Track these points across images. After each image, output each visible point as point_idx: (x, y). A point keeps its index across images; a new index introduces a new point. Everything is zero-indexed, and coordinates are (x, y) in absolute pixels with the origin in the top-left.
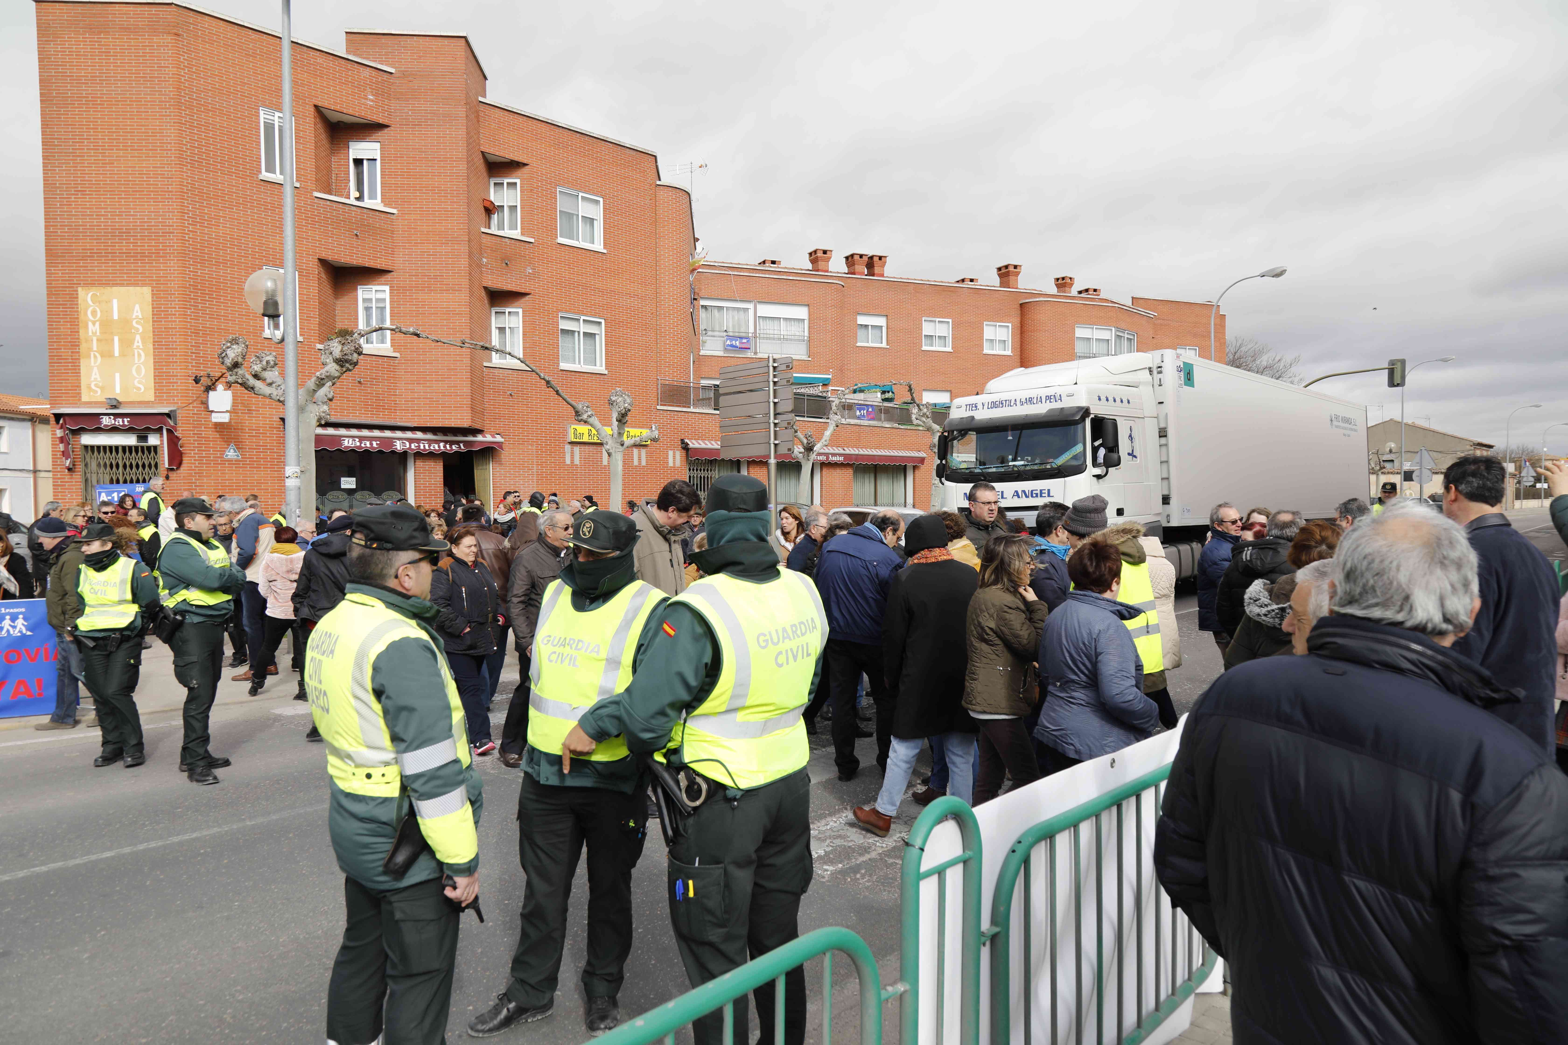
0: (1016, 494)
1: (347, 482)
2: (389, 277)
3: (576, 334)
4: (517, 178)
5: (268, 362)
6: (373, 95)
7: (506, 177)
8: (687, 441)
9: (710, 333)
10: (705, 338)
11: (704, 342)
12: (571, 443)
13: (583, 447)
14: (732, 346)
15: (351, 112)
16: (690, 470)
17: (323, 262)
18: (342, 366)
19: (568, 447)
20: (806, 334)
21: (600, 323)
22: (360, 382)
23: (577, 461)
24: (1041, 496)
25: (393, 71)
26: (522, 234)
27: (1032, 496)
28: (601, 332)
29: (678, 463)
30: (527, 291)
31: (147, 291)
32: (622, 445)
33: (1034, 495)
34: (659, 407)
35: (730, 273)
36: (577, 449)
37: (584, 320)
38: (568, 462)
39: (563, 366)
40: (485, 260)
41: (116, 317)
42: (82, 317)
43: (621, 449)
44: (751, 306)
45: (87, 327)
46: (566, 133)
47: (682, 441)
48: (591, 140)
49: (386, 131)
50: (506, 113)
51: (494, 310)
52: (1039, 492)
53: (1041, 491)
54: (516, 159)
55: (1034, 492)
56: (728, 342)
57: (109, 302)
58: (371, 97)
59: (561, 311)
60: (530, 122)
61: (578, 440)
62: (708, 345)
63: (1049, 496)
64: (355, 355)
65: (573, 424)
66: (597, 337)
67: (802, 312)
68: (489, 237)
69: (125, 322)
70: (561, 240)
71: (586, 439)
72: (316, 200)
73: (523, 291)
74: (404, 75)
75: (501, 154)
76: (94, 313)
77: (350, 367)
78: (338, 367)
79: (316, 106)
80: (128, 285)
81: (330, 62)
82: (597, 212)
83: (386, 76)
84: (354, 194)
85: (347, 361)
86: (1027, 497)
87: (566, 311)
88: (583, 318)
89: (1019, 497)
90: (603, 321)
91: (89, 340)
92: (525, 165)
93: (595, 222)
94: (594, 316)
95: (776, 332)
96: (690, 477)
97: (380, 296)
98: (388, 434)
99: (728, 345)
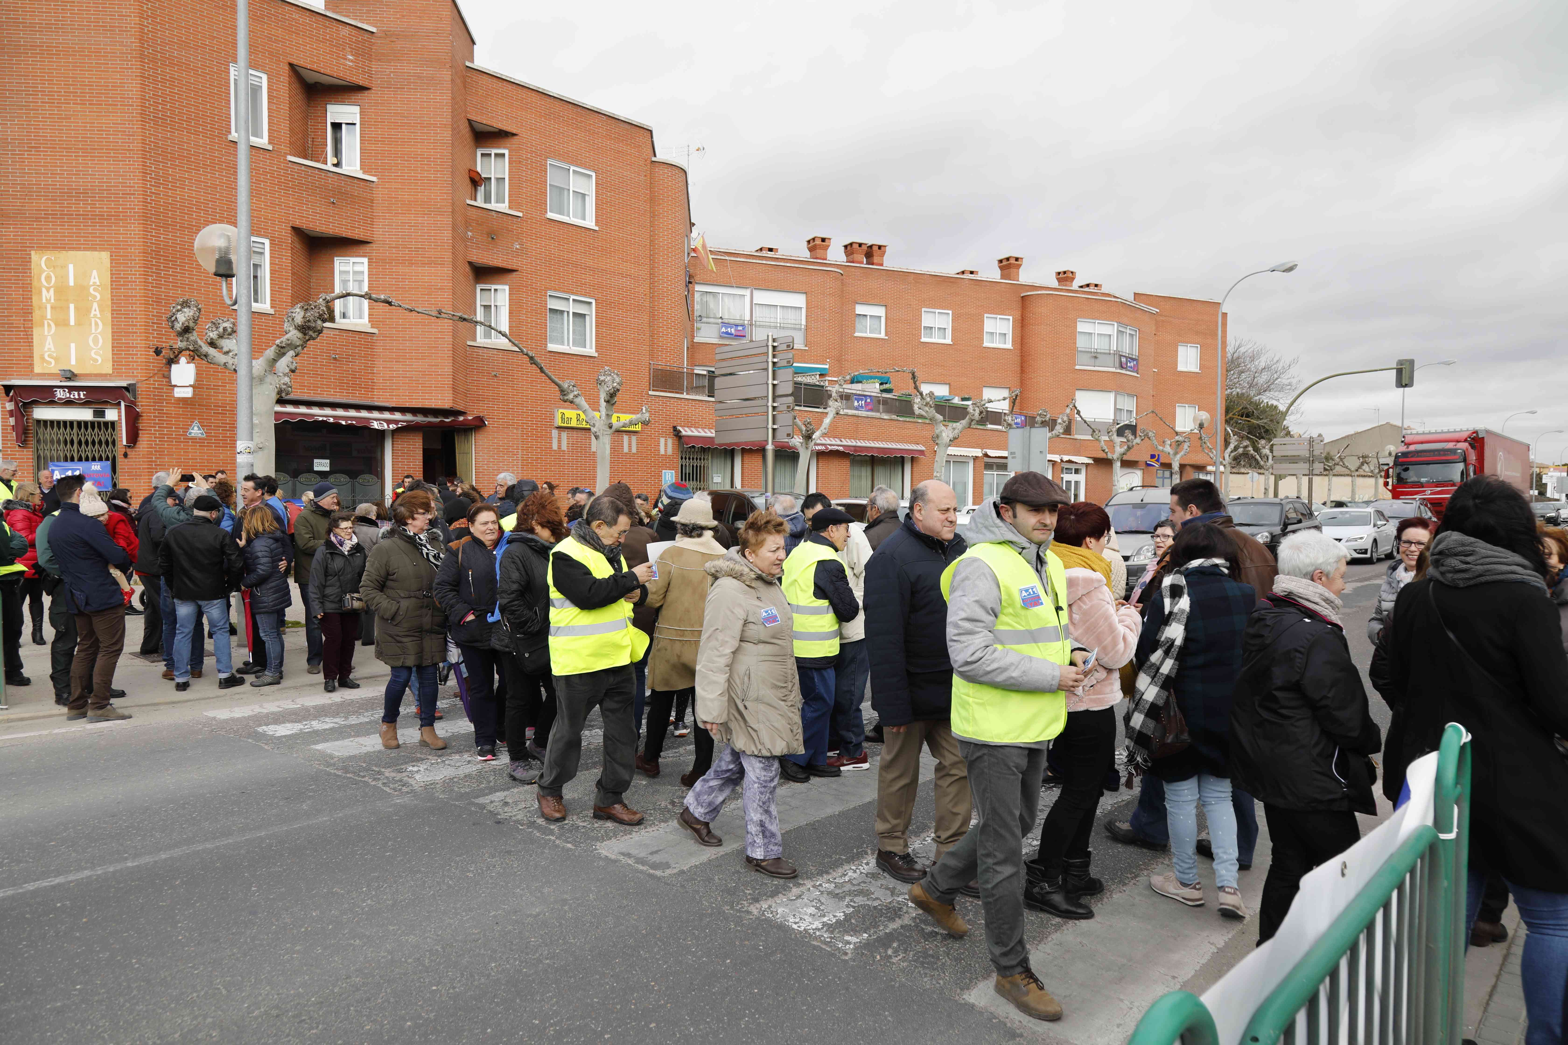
1: (320, 464)
2: (367, 248)
3: (566, 314)
4: (505, 148)
5: (225, 329)
6: (352, 55)
7: (493, 147)
8: (679, 428)
9: (704, 320)
10: (699, 325)
11: (699, 329)
12: (559, 428)
13: (570, 432)
14: (727, 333)
15: (328, 72)
16: (682, 458)
17: (297, 231)
18: (305, 334)
19: (555, 433)
20: (804, 322)
21: (590, 303)
22: (335, 359)
23: (564, 447)
25: (374, 30)
26: (510, 208)
28: (591, 313)
29: (670, 451)
30: (514, 267)
31: (105, 256)
32: (611, 427)
34: (651, 393)
35: (727, 258)
36: (564, 435)
37: (574, 300)
38: (555, 447)
39: (552, 347)
40: (470, 234)
41: (72, 283)
42: (35, 283)
43: (610, 431)
44: (747, 292)
45: (40, 293)
46: (557, 103)
47: (675, 428)
48: (583, 112)
49: (366, 93)
50: (495, 80)
51: (479, 287)
54: (505, 128)
56: (724, 330)
57: (65, 267)
58: (351, 57)
59: (550, 289)
60: (520, 90)
61: (565, 425)
62: (702, 333)
64: (319, 322)
65: (560, 408)
66: (587, 318)
67: (799, 300)
68: (474, 210)
69: (82, 289)
70: (550, 215)
71: (574, 424)
72: (290, 165)
73: (510, 267)
74: (387, 34)
75: (489, 123)
76: (48, 278)
77: (314, 335)
78: (300, 335)
79: (291, 65)
80: (85, 249)
81: (307, 19)
82: (589, 188)
83: (367, 35)
84: (331, 160)
85: (309, 328)
87: (555, 290)
88: (573, 297)
90: (593, 301)
91: (42, 308)
92: (514, 135)
93: (587, 198)
94: (585, 296)
95: (772, 320)
96: (682, 466)
97: (358, 268)
98: (364, 414)
99: (723, 333)
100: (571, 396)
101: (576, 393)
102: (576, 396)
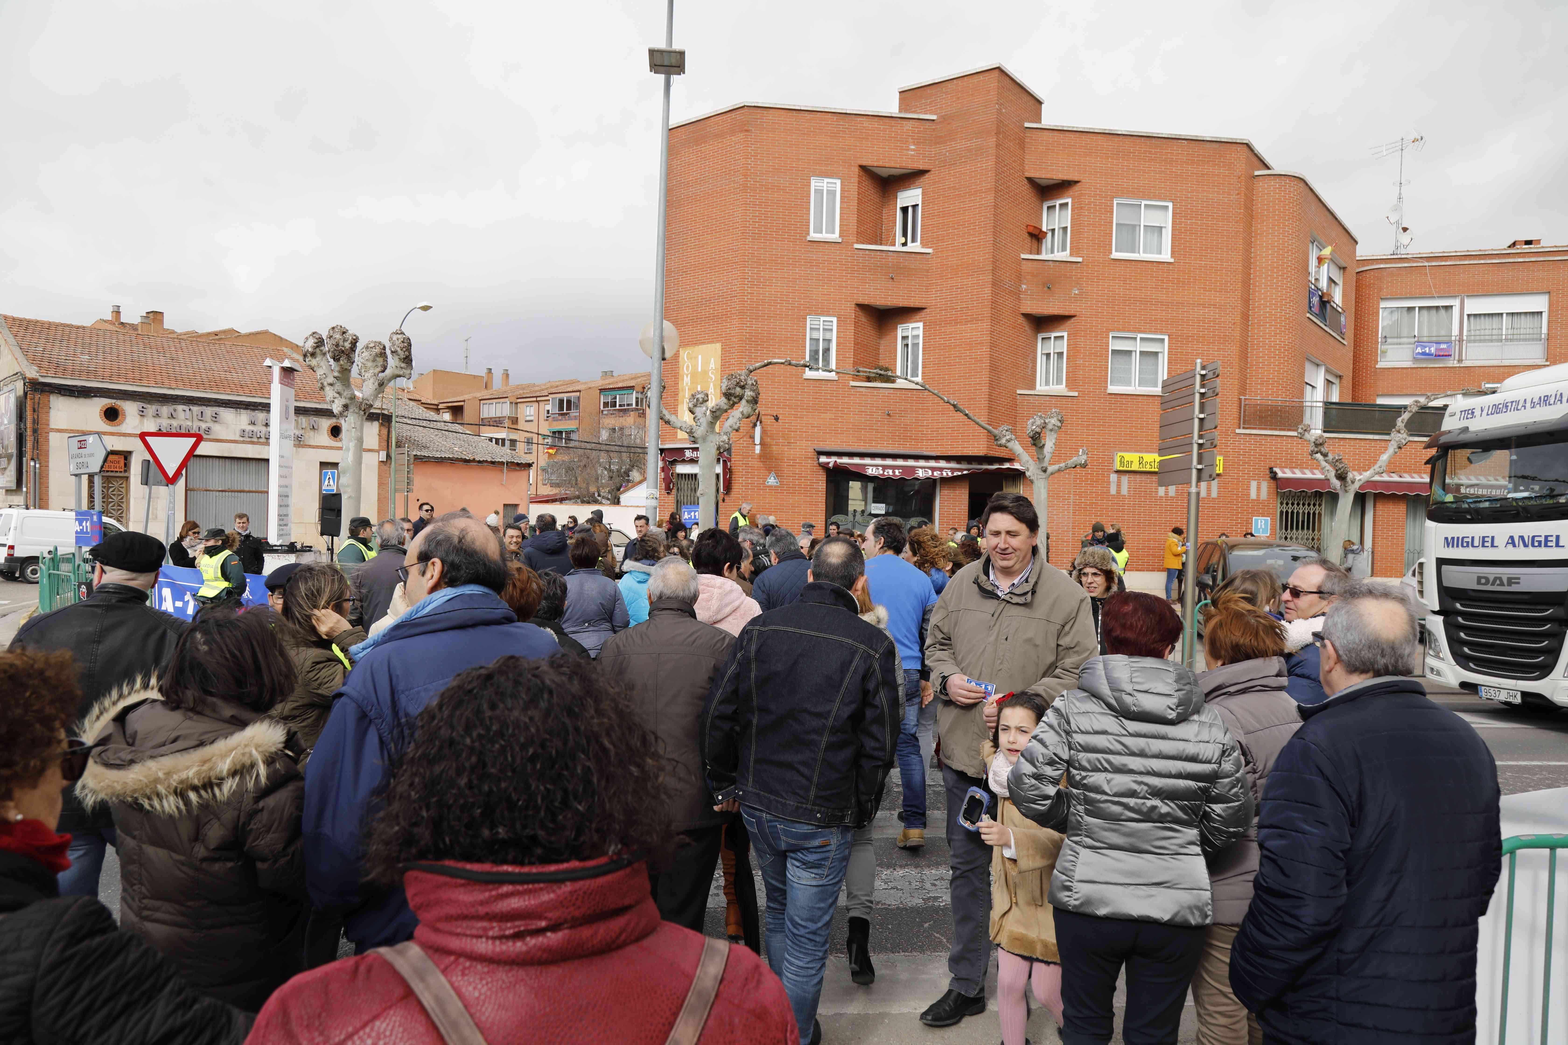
0: (1512, 541)
1: (877, 508)
2: (923, 314)
3: (1134, 354)
4: (1068, 197)
6: (914, 145)
7: (1058, 198)
8: (1275, 469)
9: (1389, 340)
10: (1385, 347)
11: (1384, 352)
12: (1118, 472)
13: (1132, 477)
14: (1424, 354)
15: (893, 165)
16: (1282, 503)
17: (862, 307)
19: (1114, 477)
20: (1545, 330)
21: (1163, 340)
22: (889, 415)
23: (1124, 491)
24: (1546, 546)
25: (934, 117)
26: (1071, 255)
27: (1533, 546)
28: (1164, 350)
29: (1264, 495)
30: (1072, 313)
31: (718, 346)
32: (1045, 471)
33: (1536, 544)
34: (1238, 431)
35: (1426, 264)
36: (1125, 479)
37: (1141, 339)
38: (1113, 491)
39: (1112, 389)
40: (1024, 286)
41: (700, 370)
42: (681, 372)
43: (1044, 475)
44: (1455, 303)
45: (683, 379)
46: (1127, 140)
47: (1271, 469)
48: (1158, 142)
49: (927, 176)
50: (1056, 134)
51: (1040, 336)
52: (1543, 539)
53: (1546, 537)
54: (1065, 178)
55: (1537, 539)
56: (1419, 350)
57: (697, 358)
58: (913, 147)
59: (1113, 330)
60: (1084, 137)
61: (1125, 469)
62: (1390, 355)
63: (1557, 545)
65: (1121, 451)
66: (1160, 355)
67: (1539, 303)
68: (1030, 263)
69: (705, 372)
70: (1115, 255)
71: (1135, 467)
72: (856, 252)
73: (1067, 313)
74: (944, 119)
75: (1049, 176)
76: (688, 367)
79: (861, 166)
80: (708, 343)
81: (876, 124)
82: (1166, 220)
83: (928, 124)
84: (900, 239)
86: (1526, 546)
87: (1119, 330)
88: (1140, 336)
89: (1514, 546)
90: (1166, 338)
91: (683, 390)
92: (1077, 182)
93: (1164, 230)
94: (1155, 332)
95: (1495, 332)
96: (1282, 512)
97: (915, 333)
98: (911, 463)
99: (1419, 353)
100: (1003, 441)
101: (1008, 437)
102: (1008, 441)
